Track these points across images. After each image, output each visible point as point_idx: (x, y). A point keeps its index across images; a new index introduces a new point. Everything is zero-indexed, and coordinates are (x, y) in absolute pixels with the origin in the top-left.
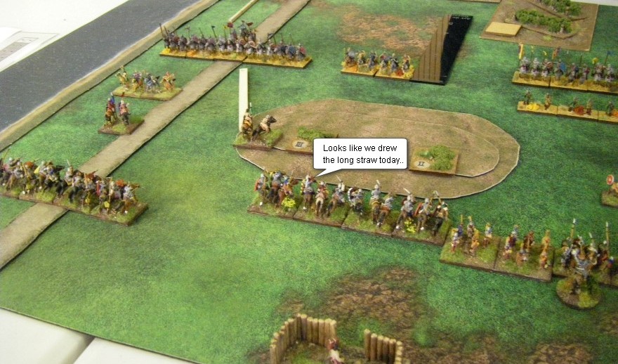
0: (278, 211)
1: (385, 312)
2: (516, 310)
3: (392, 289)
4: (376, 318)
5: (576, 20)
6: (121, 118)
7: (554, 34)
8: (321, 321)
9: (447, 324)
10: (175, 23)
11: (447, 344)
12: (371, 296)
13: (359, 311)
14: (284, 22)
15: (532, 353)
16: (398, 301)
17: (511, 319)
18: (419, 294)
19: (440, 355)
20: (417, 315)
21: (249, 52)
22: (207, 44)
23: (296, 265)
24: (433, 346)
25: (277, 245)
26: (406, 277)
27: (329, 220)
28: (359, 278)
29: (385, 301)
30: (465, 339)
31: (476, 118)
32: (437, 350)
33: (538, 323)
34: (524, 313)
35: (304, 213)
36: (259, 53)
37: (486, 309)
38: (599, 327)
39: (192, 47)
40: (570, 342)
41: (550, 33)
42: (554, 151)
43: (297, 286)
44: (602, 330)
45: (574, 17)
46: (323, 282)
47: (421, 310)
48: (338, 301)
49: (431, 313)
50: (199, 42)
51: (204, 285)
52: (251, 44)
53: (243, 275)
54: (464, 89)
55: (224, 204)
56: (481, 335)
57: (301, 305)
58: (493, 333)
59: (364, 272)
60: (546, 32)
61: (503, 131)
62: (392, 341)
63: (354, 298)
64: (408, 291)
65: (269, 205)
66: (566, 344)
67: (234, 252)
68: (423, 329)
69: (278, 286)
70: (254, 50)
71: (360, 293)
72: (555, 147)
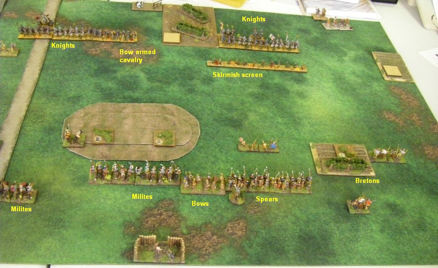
0: (104, 182)
1: (167, 222)
2: (216, 210)
3: (166, 211)
4: (165, 226)
7: (199, 38)
8: (150, 237)
9: (192, 223)
11: (194, 231)
12: (159, 216)
13: (157, 225)
15: (226, 228)
16: (170, 216)
17: (215, 215)
18: (177, 211)
19: (194, 236)
20: (180, 221)
23: (123, 208)
24: (190, 234)
25: (110, 199)
26: (170, 204)
27: (129, 182)
28: (151, 209)
29: (165, 218)
30: (200, 228)
31: (175, 106)
32: (192, 235)
33: (225, 215)
34: (219, 211)
35: (116, 181)
37: (205, 213)
38: (247, 211)
40: (238, 220)
41: (197, 37)
42: (214, 122)
43: (128, 218)
44: (248, 212)
46: (138, 215)
47: (181, 219)
48: (147, 222)
49: (185, 219)
51: (87, 227)
53: (102, 218)
54: (164, 86)
55: (75, 182)
56: (206, 224)
57: (133, 227)
58: (210, 223)
59: (152, 205)
60: (195, 36)
61: (189, 113)
62: (179, 238)
63: (153, 219)
64: (173, 211)
65: (99, 179)
66: (237, 221)
67: (93, 207)
68: (184, 227)
69: (121, 220)
71: (154, 216)
72: (214, 120)
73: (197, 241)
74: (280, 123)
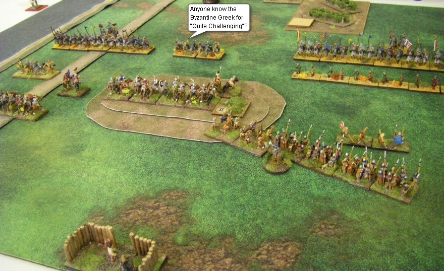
1: (159, 221)
2: (254, 220)
3: (168, 205)
4: (152, 226)
5: (354, 13)
6: (74, 86)
7: (338, 24)
8: (103, 227)
9: (200, 229)
10: (68, 26)
11: (197, 244)
12: (151, 211)
13: (141, 221)
14: (143, 22)
15: (257, 249)
16: (171, 214)
17: (248, 225)
18: (185, 209)
19: (191, 251)
20: (181, 223)
21: (111, 44)
22: (82, 40)
23: (105, 190)
24: (187, 245)
25: (96, 176)
26: (179, 197)
28: (147, 198)
29: (160, 214)
30: (211, 240)
31: (260, 84)
32: (189, 248)
33: (267, 228)
34: (259, 221)
36: (118, 44)
37: (231, 219)
38: (310, 230)
39: (73, 42)
40: (287, 241)
41: (334, 24)
42: (311, 106)
43: (102, 204)
44: (313, 232)
45: (352, 12)
46: (121, 202)
47: (184, 220)
48: (128, 215)
49: (191, 222)
50: (77, 38)
51: (39, 205)
52: (113, 38)
53: (68, 198)
54: (258, 65)
56: (223, 237)
57: (102, 218)
58: (232, 236)
59: (151, 194)
60: (332, 23)
61: (277, 93)
62: (148, 241)
63: (140, 212)
64: (179, 207)
66: (284, 242)
67: (66, 182)
68: (183, 233)
69: (90, 205)
70: (115, 43)
71: (144, 208)
72: (312, 104)
73: (192, 259)
74: (424, 117)
